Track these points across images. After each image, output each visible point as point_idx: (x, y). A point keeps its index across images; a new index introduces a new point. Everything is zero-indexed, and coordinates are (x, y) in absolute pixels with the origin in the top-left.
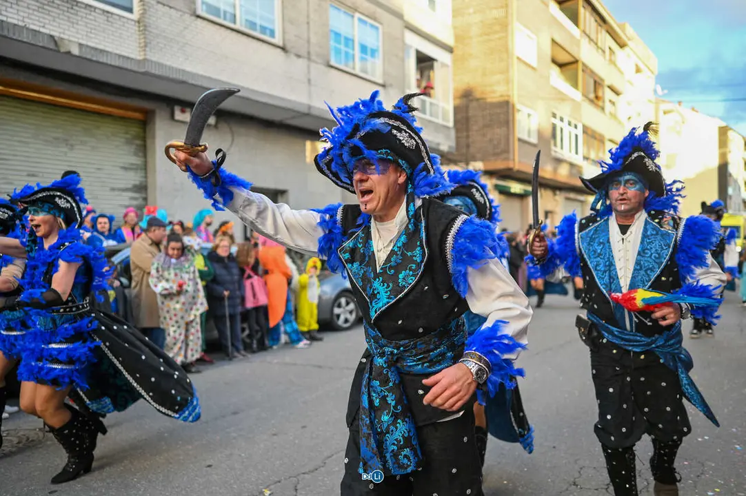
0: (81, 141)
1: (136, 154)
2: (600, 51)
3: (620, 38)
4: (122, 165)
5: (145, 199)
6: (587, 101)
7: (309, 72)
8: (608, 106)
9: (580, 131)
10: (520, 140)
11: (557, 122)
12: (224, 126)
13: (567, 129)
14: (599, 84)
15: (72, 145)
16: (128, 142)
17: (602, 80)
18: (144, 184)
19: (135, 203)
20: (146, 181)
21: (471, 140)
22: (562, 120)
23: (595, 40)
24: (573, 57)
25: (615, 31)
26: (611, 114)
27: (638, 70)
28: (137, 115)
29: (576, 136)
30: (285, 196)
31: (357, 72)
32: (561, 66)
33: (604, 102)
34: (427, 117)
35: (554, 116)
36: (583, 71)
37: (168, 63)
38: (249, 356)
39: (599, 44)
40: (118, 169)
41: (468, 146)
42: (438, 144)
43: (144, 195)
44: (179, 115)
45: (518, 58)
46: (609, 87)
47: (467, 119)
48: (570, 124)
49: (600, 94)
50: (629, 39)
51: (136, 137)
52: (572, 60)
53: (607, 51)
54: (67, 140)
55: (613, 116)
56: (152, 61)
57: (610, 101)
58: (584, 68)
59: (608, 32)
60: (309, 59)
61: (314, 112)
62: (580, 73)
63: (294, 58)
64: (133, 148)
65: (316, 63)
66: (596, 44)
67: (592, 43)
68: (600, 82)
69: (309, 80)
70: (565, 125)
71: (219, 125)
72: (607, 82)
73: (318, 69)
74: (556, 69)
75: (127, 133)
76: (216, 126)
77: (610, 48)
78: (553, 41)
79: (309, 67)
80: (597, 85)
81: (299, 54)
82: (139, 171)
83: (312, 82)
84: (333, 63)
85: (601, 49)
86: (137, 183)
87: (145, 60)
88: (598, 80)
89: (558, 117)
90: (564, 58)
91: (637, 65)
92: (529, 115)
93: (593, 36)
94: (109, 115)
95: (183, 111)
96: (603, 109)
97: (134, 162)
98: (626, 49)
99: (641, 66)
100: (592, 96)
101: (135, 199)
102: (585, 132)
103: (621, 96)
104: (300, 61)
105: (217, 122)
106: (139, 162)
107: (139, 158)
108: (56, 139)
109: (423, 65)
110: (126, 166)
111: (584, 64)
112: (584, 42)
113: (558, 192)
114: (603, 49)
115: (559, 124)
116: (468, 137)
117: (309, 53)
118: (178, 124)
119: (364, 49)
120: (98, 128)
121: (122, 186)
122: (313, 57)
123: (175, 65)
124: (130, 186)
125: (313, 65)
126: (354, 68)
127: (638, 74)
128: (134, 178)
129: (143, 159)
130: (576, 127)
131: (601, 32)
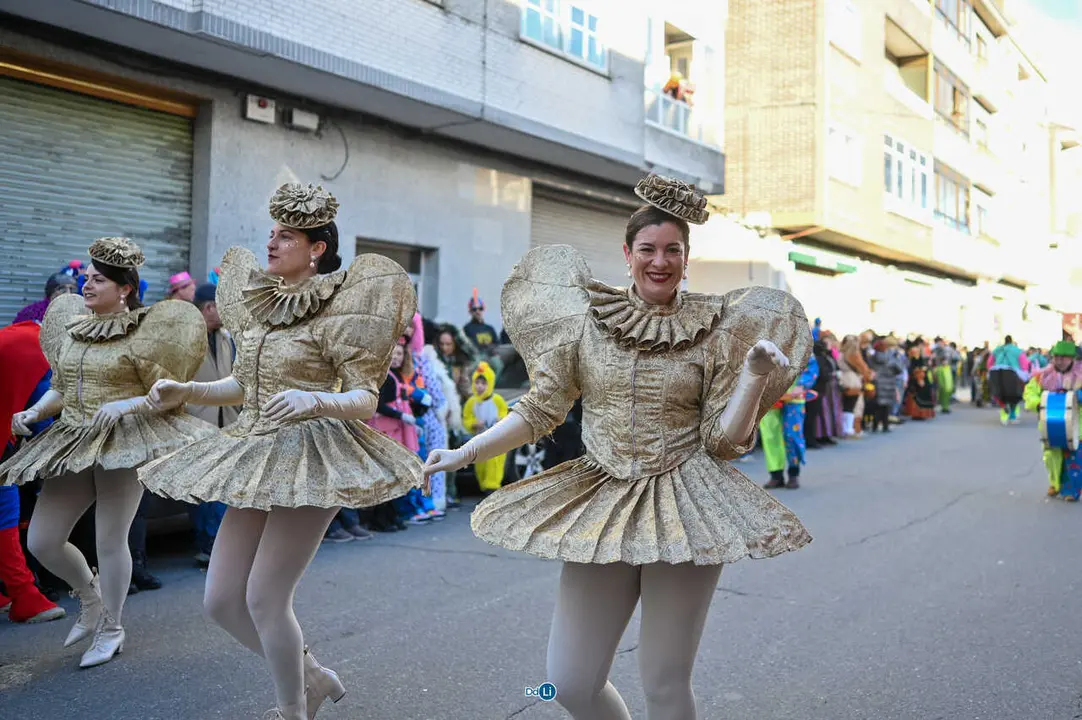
0: (76, 148)
1: (173, 175)
2: (962, 39)
3: (995, 20)
4: (149, 193)
5: (187, 254)
6: (942, 121)
7: (484, 48)
8: (974, 128)
9: (929, 170)
10: (831, 179)
11: (893, 151)
12: (333, 134)
13: (909, 165)
14: (962, 94)
15: (58, 154)
16: (162, 154)
17: (967, 88)
18: (187, 227)
19: (167, 260)
20: (190, 224)
21: (750, 176)
22: (900, 148)
23: (955, 23)
24: (920, 46)
25: (985, 9)
26: (979, 143)
27: (1023, 76)
28: (179, 107)
29: (924, 177)
30: (432, 258)
31: (566, 53)
32: (901, 61)
33: (968, 122)
34: (680, 134)
35: (888, 141)
36: (935, 70)
37: (242, 22)
38: (372, 534)
39: (961, 29)
40: (143, 200)
41: (745, 186)
42: (698, 179)
43: (186, 248)
44: (254, 111)
45: (831, 44)
46: (975, 98)
47: (745, 140)
48: (913, 157)
49: (961, 108)
50: (1009, 24)
51: (175, 146)
52: (917, 51)
53: (974, 40)
54: (50, 145)
55: (983, 145)
56: (213, 17)
57: (978, 121)
58: (939, 66)
59: (976, 11)
60: (485, 27)
61: (488, 116)
62: (931, 74)
63: (462, 24)
64: (168, 164)
65: (496, 33)
66: (957, 28)
67: (950, 26)
68: (963, 89)
69: (484, 63)
70: (905, 157)
71: (323, 132)
72: (974, 92)
73: (499, 45)
74: (893, 67)
75: (161, 139)
76: (318, 133)
77: (978, 36)
78: (888, 18)
79: (484, 39)
80: (957, 93)
81: (469, 18)
82: (178, 204)
83: (487, 66)
84: (524, 36)
85: (964, 36)
86: (174, 225)
87: (201, 12)
88: (958, 86)
89: (894, 143)
90: (904, 48)
91: (1020, 67)
92: (848, 139)
93: (952, 15)
94: (131, 106)
95: (262, 105)
96: (967, 134)
97: (170, 188)
98: (1003, 39)
99: (1028, 69)
100: (949, 111)
101: (168, 253)
102: (936, 171)
103: (994, 115)
104: (471, 29)
105: (320, 126)
106: (180, 190)
107: (181, 183)
108: (32, 142)
109: (673, 46)
110: (158, 195)
111: (935, 58)
112: (938, 23)
113: (891, 268)
114: (967, 35)
115: (896, 156)
116: (745, 170)
117: (485, 17)
118: (253, 125)
119: (577, 15)
120: (108, 127)
121: (147, 230)
122: (492, 24)
123: (255, 26)
124: (160, 230)
125: (490, 37)
126: (561, 46)
127: (1023, 81)
128: (169, 217)
129: (187, 184)
130: (923, 161)
131: (964, 7)
